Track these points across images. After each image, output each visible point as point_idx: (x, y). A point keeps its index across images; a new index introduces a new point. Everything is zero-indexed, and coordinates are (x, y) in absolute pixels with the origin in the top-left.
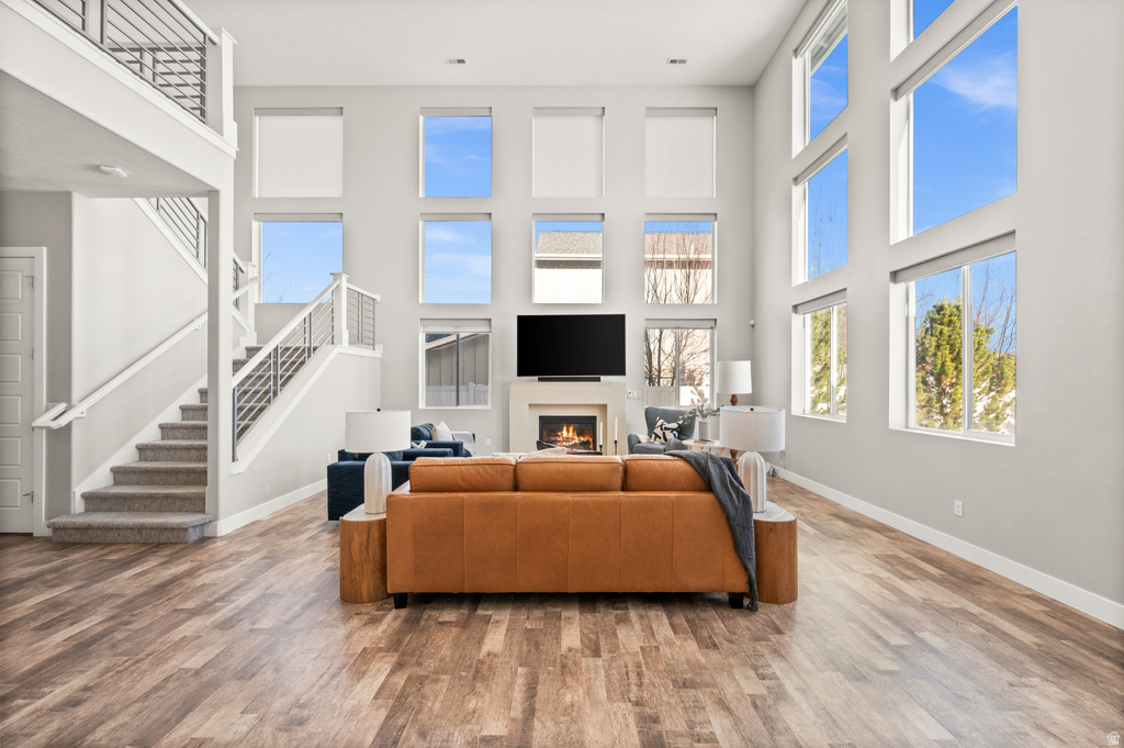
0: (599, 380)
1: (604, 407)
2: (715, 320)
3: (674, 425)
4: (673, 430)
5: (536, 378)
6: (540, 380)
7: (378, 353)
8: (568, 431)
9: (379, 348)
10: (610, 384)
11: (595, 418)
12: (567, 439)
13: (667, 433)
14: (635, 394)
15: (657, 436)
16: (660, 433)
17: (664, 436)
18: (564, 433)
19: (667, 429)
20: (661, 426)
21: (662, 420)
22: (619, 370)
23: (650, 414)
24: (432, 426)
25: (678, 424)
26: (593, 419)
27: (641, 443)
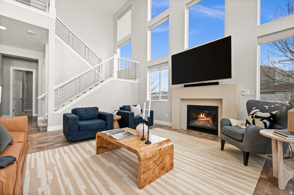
0: (217, 84)
1: (221, 100)
3: (267, 115)
4: (263, 119)
5: (183, 85)
6: (185, 86)
7: (137, 81)
8: (203, 115)
10: (224, 86)
12: (202, 118)
13: (257, 121)
14: (248, 92)
15: (247, 122)
16: (251, 120)
17: (254, 123)
18: (201, 115)
19: (257, 117)
20: (253, 114)
21: (257, 110)
22: (228, 75)
23: (251, 105)
24: (135, 106)
25: (271, 114)
26: (216, 108)
27: (231, 125)
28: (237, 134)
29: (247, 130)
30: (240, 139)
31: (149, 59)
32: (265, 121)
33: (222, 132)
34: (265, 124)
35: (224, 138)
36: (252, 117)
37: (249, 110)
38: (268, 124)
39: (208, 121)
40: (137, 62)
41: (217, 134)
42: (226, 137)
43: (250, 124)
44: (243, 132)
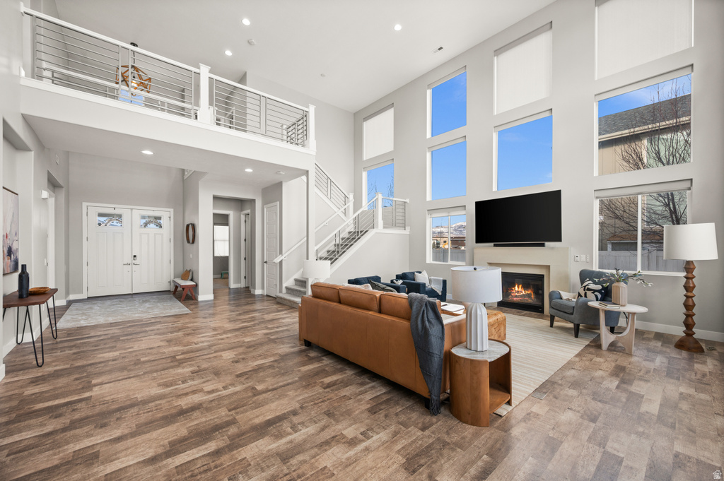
0: (543, 245)
1: (548, 267)
2: (691, 180)
3: (599, 287)
4: (594, 291)
5: (492, 244)
6: (495, 245)
7: (407, 232)
8: (518, 287)
9: (408, 229)
10: (552, 248)
11: (543, 276)
12: (518, 292)
13: (589, 293)
14: (583, 258)
15: (580, 295)
16: (582, 293)
17: (586, 296)
18: (516, 288)
19: (589, 289)
20: (585, 287)
21: (591, 282)
22: (557, 237)
23: (584, 275)
24: (420, 273)
25: (602, 286)
26: (542, 277)
27: (561, 298)
28: (568, 307)
29: (577, 302)
30: (571, 311)
31: (429, 198)
32: (596, 293)
33: (551, 307)
34: (596, 296)
35: (554, 312)
36: (584, 290)
37: (582, 282)
38: (599, 296)
39: (529, 296)
40: (407, 201)
41: (542, 312)
42: (556, 311)
43: (581, 296)
44: (574, 304)
